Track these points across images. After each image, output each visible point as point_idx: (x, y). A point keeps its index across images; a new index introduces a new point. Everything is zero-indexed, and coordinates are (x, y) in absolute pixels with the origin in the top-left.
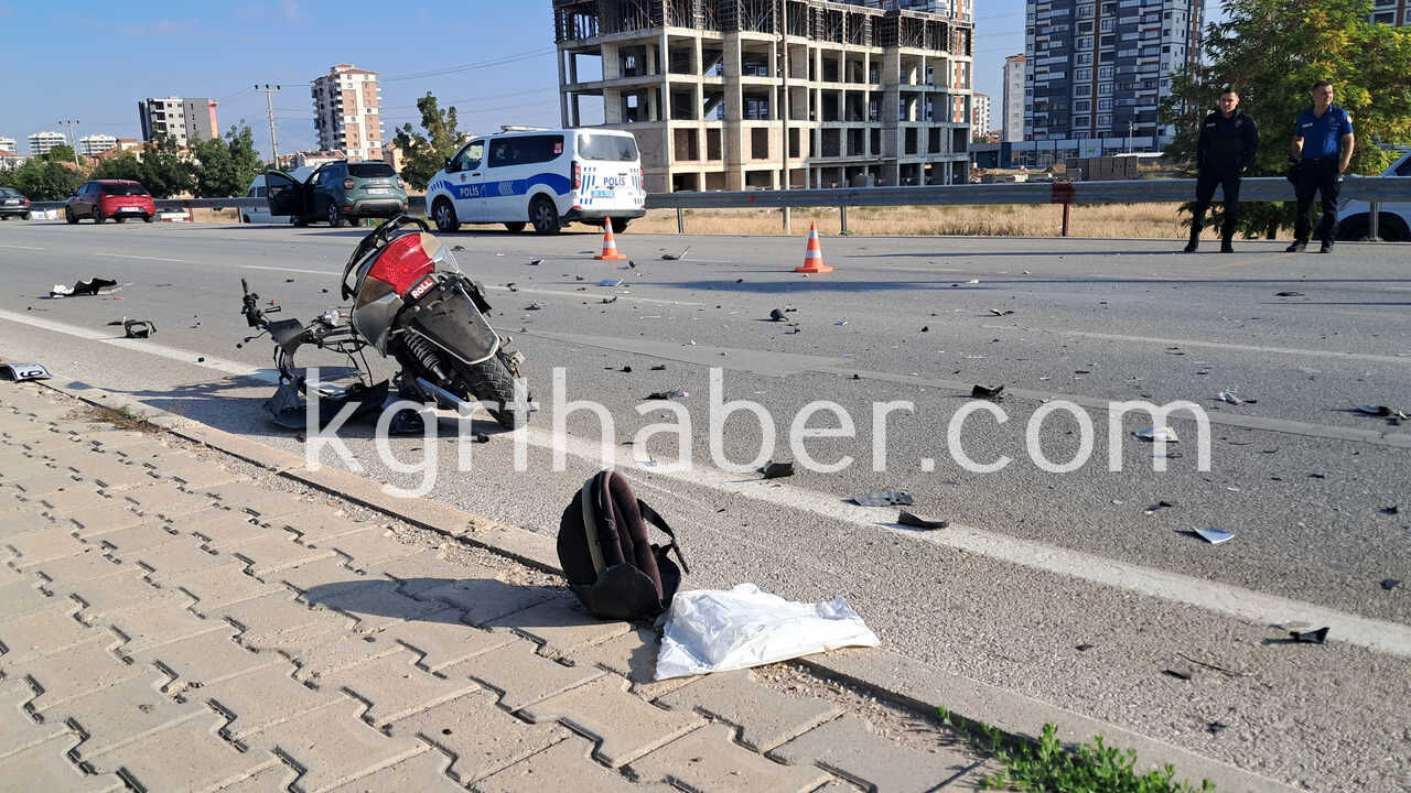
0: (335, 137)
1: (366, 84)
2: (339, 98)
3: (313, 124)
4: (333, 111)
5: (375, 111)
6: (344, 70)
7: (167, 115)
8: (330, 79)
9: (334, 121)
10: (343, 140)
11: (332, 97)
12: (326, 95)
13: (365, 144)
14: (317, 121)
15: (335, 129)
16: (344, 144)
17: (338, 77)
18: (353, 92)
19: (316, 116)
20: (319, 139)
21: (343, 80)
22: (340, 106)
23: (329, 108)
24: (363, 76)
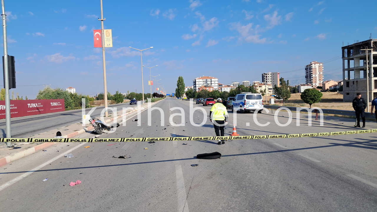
0: (310, 80)
1: (319, 66)
2: (312, 70)
3: (305, 77)
4: (310, 74)
5: (321, 73)
6: (314, 63)
7: (267, 77)
8: (310, 65)
9: (310, 76)
10: (312, 81)
11: (310, 70)
12: (308, 69)
13: (318, 82)
14: (306, 76)
16: (312, 82)
17: (312, 65)
18: (316, 68)
19: (306, 75)
20: (306, 81)
21: (313, 66)
22: (312, 72)
23: (309, 73)
24: (319, 64)
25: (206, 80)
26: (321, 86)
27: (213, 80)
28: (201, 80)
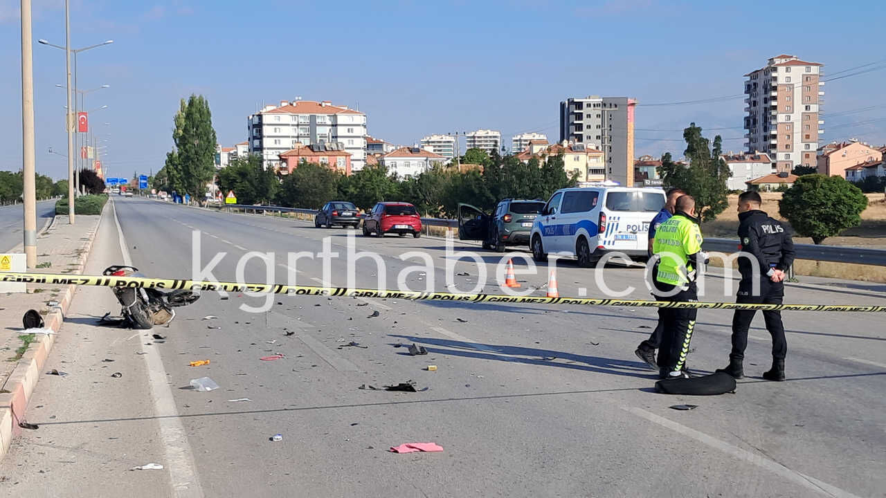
0: (765, 139)
1: (807, 78)
2: (774, 94)
3: (743, 123)
4: (766, 108)
6: (783, 61)
7: (584, 116)
8: (767, 72)
9: (765, 120)
10: (773, 142)
11: (766, 92)
12: (760, 89)
13: (799, 146)
14: (747, 119)
15: (766, 129)
16: (774, 146)
17: (775, 69)
18: (791, 87)
19: (748, 114)
20: (747, 140)
21: (781, 75)
22: (774, 103)
23: (761, 105)
24: (804, 67)
25: (313, 118)
26: (813, 163)
27: (342, 119)
28: (286, 118)
